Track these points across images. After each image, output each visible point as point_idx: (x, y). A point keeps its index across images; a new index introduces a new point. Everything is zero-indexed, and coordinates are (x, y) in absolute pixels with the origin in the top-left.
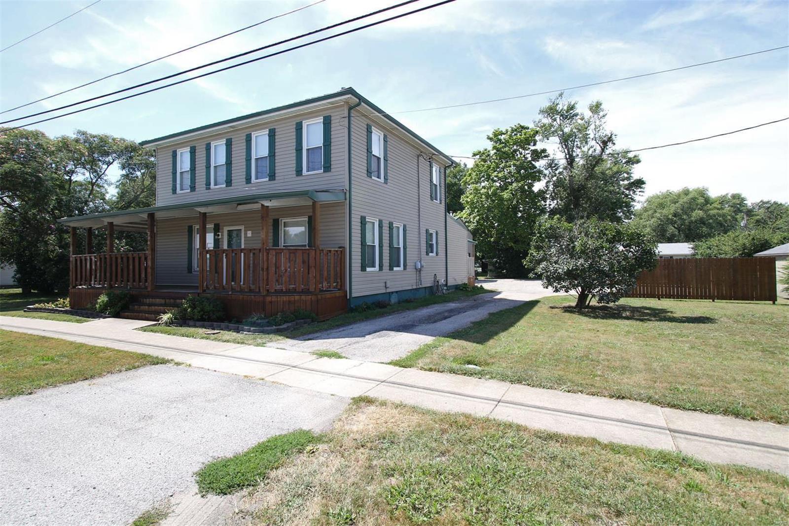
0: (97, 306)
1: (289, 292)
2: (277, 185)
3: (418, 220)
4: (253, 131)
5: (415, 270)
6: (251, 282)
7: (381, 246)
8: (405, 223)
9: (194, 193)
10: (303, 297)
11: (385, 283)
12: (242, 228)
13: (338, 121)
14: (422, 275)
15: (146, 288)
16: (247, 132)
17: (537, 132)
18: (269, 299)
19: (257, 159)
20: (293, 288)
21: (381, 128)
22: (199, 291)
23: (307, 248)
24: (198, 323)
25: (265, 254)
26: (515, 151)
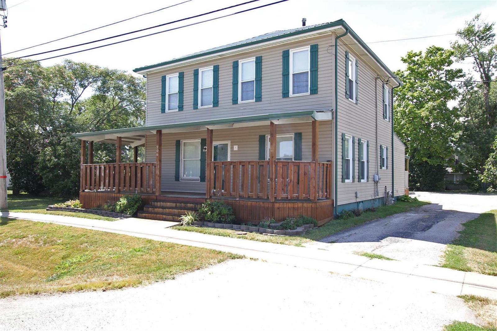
0: (118, 207)
1: (293, 200)
2: (262, 106)
3: (375, 136)
4: (240, 59)
5: (373, 182)
6: (259, 191)
7: (353, 160)
8: (368, 139)
9: (181, 112)
10: (305, 205)
11: (356, 193)
12: (229, 143)
13: (326, 49)
14: (379, 187)
15: (154, 193)
16: (235, 59)
17: (452, 53)
18: (277, 205)
19: (242, 83)
20: (296, 196)
21: (353, 54)
22: (206, 197)
23: (293, 160)
24: (217, 225)
25: (274, 166)
26: (430, 71)
